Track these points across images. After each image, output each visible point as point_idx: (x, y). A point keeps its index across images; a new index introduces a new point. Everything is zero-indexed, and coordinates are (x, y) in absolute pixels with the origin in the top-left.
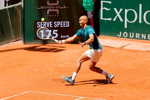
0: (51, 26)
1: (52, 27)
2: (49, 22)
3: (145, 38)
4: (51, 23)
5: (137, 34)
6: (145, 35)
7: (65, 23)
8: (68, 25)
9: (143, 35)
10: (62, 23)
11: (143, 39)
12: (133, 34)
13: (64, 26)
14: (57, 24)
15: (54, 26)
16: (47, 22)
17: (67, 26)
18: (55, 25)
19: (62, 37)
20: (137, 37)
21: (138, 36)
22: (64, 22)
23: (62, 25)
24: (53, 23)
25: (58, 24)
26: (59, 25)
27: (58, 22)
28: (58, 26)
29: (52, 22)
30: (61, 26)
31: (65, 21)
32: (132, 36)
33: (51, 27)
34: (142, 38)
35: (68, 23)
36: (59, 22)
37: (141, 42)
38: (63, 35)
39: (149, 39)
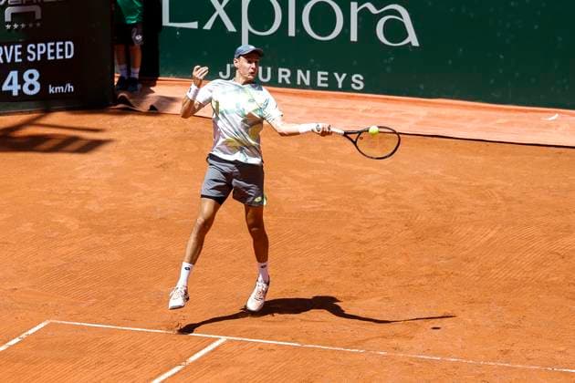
0: (19, 57)
1: (20, 60)
2: (12, 47)
3: (307, 82)
4: (19, 50)
5: (281, 70)
6: (308, 72)
7: (60, 47)
8: (69, 54)
9: (300, 73)
10: (52, 47)
11: (303, 86)
12: (269, 69)
13: (58, 57)
14: (35, 50)
15: (29, 58)
16: (6, 48)
17: (67, 57)
18: (31, 56)
19: (51, 90)
20: (283, 79)
21: (286, 77)
22: (58, 44)
23: (52, 55)
24: (23, 50)
25: (38, 51)
26: (42, 55)
27: (39, 45)
28: (39, 59)
29: (20, 46)
30: (50, 58)
31: (60, 41)
32: (265, 75)
33: (17, 60)
34: (299, 83)
35: (69, 46)
36: (43, 45)
37: (295, 94)
38: (54, 86)
39: (319, 84)
